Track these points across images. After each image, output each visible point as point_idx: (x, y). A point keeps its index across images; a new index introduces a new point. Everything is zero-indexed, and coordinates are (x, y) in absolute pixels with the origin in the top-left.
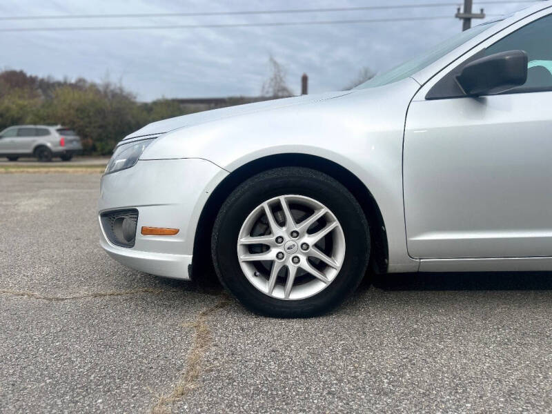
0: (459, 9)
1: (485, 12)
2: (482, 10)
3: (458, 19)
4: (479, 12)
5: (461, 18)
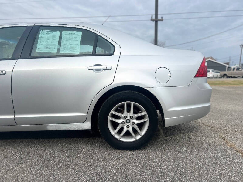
0: (152, 17)
1: (163, 18)
2: (162, 17)
3: (152, 21)
4: (161, 18)
5: (153, 21)
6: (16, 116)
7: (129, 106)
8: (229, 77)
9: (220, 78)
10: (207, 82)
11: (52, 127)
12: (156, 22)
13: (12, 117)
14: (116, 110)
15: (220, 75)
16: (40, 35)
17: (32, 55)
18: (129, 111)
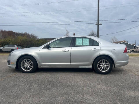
0: (96, 23)
2: (101, 23)
6: (71, 63)
7: (104, 61)
8: (136, 52)
9: (130, 52)
10: (127, 54)
11: (80, 67)
12: (98, 25)
13: (70, 63)
14: (100, 62)
15: (130, 51)
16: (77, 40)
17: (75, 46)
18: (104, 62)
